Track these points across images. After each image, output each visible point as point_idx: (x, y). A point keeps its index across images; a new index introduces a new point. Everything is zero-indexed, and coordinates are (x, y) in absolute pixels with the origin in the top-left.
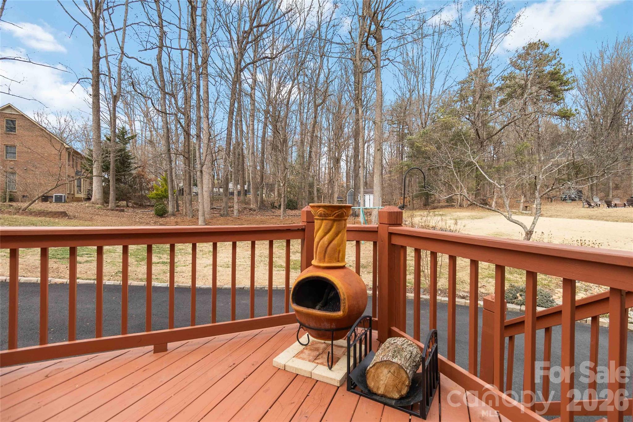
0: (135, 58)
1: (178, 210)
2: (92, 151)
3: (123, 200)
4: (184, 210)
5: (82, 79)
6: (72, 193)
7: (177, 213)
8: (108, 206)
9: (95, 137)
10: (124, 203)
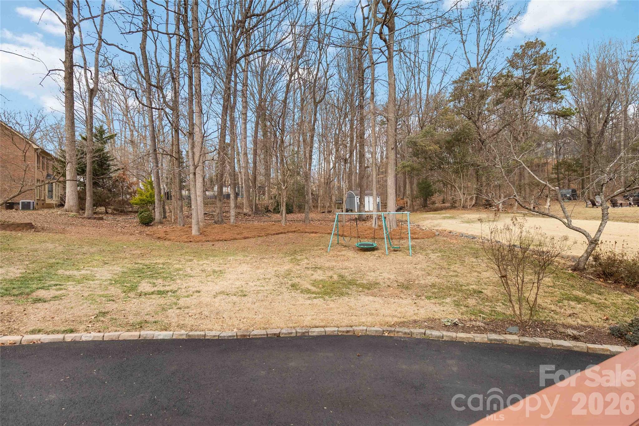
0: (115, 46)
1: (165, 217)
2: (64, 151)
3: (101, 206)
4: (173, 217)
5: (53, 70)
6: (43, 198)
7: (164, 220)
8: (84, 213)
9: (68, 136)
10: (102, 209)
